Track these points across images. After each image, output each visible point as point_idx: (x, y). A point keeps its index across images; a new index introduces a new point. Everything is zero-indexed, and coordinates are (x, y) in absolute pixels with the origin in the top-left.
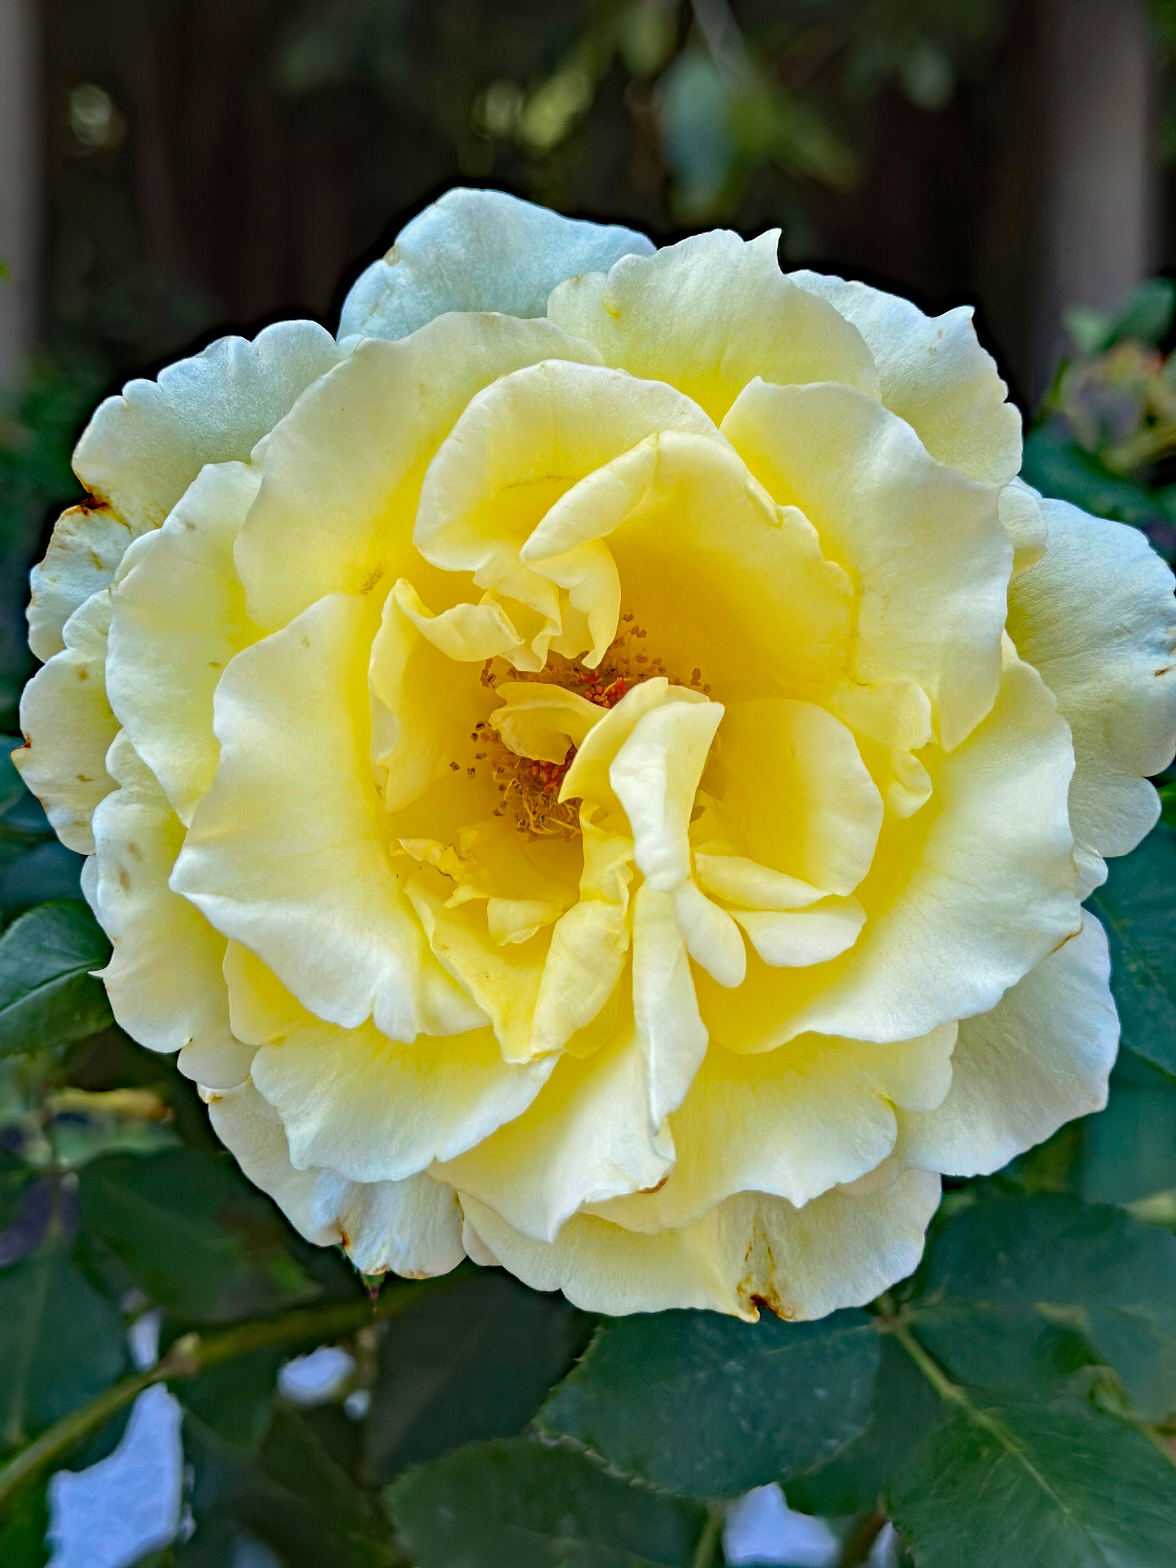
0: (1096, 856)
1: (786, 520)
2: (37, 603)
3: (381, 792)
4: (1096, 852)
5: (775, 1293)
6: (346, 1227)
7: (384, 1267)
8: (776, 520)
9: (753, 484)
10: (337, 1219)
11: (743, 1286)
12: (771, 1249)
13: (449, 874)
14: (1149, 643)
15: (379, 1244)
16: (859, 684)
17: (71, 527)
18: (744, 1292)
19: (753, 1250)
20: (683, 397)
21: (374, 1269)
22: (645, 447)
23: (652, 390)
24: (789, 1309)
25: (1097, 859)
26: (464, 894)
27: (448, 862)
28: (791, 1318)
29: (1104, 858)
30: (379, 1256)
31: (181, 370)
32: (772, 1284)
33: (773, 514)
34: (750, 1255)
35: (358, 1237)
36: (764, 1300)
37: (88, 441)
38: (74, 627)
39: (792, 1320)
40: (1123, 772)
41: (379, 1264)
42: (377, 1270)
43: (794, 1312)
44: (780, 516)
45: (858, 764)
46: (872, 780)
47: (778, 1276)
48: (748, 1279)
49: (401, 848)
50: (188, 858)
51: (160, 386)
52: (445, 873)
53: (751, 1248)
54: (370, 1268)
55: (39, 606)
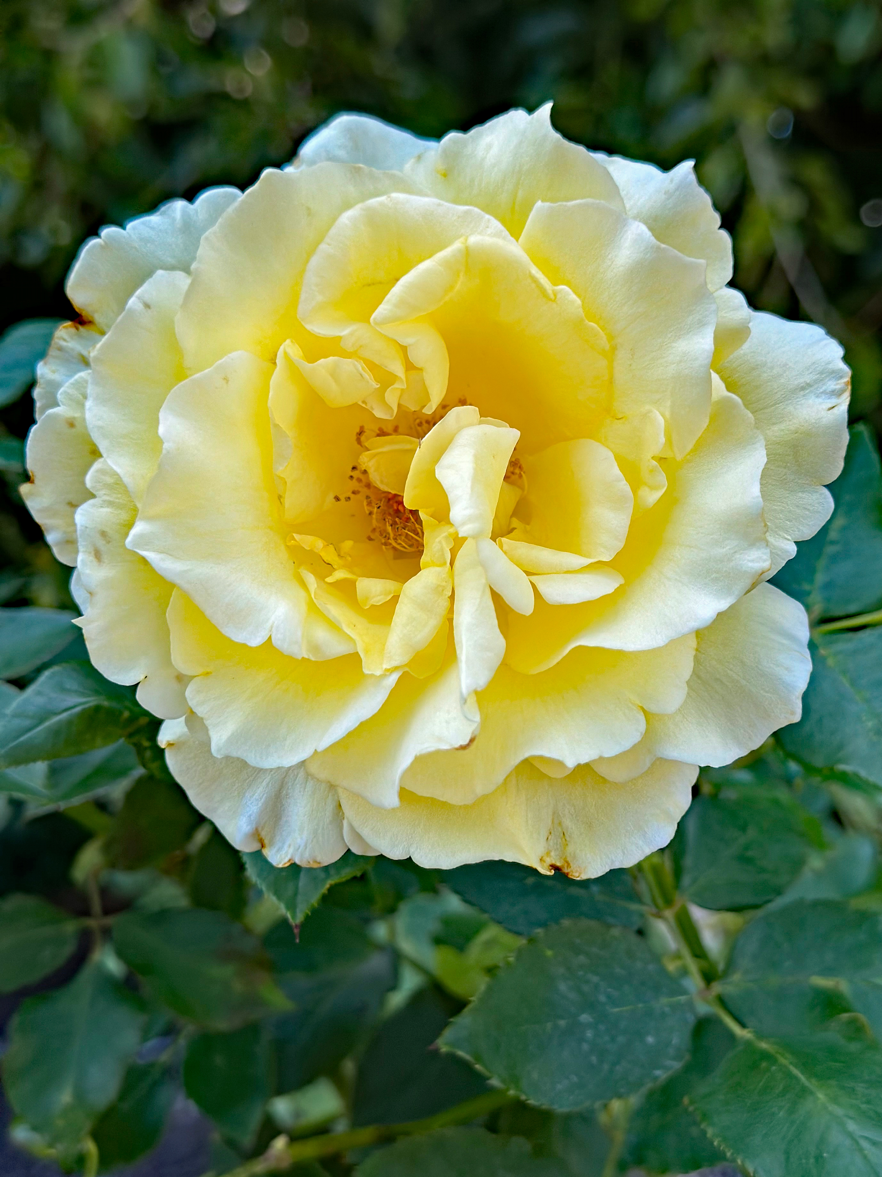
0: (788, 540)
1: (559, 296)
2: (42, 386)
3: (282, 500)
4: (789, 537)
5: (567, 862)
6: (263, 834)
7: (289, 860)
8: (552, 296)
9: (535, 271)
10: (257, 829)
11: (544, 858)
12: (565, 833)
13: (330, 563)
14: (824, 392)
15: (286, 847)
16: (618, 419)
17: (65, 336)
18: (544, 861)
19: (552, 834)
20: (487, 216)
21: (283, 863)
22: (457, 245)
23: (466, 212)
24: (577, 871)
25: (789, 542)
26: (340, 575)
27: (329, 555)
28: (578, 877)
29: (795, 542)
30: (287, 853)
31: (143, 223)
32: (566, 858)
33: (550, 292)
34: (549, 838)
35: (272, 843)
36: (559, 867)
37: (77, 272)
38: (65, 392)
39: (578, 879)
40: (807, 482)
41: (287, 860)
42: (285, 863)
43: (580, 873)
44: (555, 294)
45: (616, 471)
46: (625, 480)
47: (570, 849)
48: (548, 854)
49: (295, 540)
50: (139, 528)
51: (128, 233)
52: (327, 562)
53: (550, 833)
54: (280, 863)
55: (43, 388)
